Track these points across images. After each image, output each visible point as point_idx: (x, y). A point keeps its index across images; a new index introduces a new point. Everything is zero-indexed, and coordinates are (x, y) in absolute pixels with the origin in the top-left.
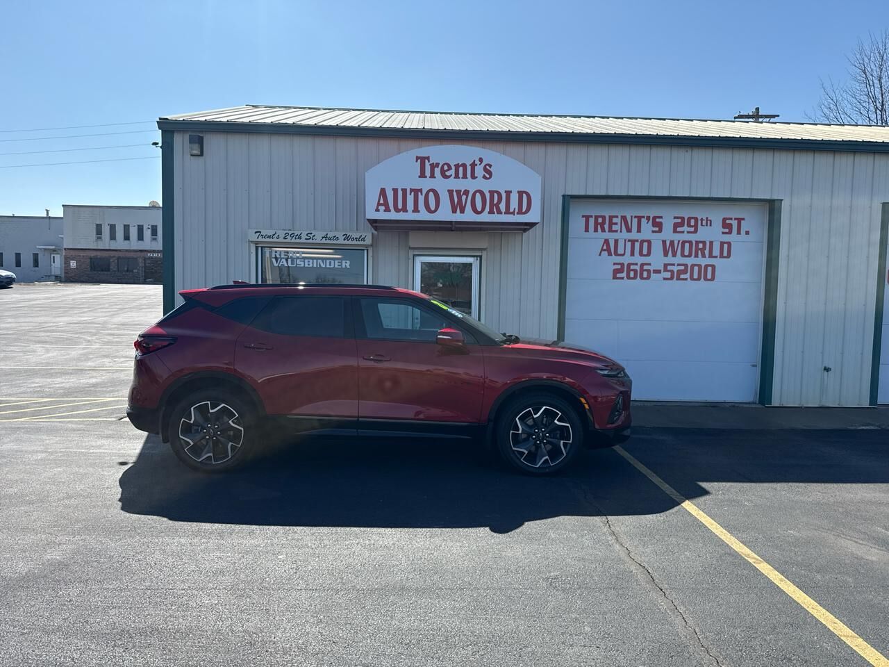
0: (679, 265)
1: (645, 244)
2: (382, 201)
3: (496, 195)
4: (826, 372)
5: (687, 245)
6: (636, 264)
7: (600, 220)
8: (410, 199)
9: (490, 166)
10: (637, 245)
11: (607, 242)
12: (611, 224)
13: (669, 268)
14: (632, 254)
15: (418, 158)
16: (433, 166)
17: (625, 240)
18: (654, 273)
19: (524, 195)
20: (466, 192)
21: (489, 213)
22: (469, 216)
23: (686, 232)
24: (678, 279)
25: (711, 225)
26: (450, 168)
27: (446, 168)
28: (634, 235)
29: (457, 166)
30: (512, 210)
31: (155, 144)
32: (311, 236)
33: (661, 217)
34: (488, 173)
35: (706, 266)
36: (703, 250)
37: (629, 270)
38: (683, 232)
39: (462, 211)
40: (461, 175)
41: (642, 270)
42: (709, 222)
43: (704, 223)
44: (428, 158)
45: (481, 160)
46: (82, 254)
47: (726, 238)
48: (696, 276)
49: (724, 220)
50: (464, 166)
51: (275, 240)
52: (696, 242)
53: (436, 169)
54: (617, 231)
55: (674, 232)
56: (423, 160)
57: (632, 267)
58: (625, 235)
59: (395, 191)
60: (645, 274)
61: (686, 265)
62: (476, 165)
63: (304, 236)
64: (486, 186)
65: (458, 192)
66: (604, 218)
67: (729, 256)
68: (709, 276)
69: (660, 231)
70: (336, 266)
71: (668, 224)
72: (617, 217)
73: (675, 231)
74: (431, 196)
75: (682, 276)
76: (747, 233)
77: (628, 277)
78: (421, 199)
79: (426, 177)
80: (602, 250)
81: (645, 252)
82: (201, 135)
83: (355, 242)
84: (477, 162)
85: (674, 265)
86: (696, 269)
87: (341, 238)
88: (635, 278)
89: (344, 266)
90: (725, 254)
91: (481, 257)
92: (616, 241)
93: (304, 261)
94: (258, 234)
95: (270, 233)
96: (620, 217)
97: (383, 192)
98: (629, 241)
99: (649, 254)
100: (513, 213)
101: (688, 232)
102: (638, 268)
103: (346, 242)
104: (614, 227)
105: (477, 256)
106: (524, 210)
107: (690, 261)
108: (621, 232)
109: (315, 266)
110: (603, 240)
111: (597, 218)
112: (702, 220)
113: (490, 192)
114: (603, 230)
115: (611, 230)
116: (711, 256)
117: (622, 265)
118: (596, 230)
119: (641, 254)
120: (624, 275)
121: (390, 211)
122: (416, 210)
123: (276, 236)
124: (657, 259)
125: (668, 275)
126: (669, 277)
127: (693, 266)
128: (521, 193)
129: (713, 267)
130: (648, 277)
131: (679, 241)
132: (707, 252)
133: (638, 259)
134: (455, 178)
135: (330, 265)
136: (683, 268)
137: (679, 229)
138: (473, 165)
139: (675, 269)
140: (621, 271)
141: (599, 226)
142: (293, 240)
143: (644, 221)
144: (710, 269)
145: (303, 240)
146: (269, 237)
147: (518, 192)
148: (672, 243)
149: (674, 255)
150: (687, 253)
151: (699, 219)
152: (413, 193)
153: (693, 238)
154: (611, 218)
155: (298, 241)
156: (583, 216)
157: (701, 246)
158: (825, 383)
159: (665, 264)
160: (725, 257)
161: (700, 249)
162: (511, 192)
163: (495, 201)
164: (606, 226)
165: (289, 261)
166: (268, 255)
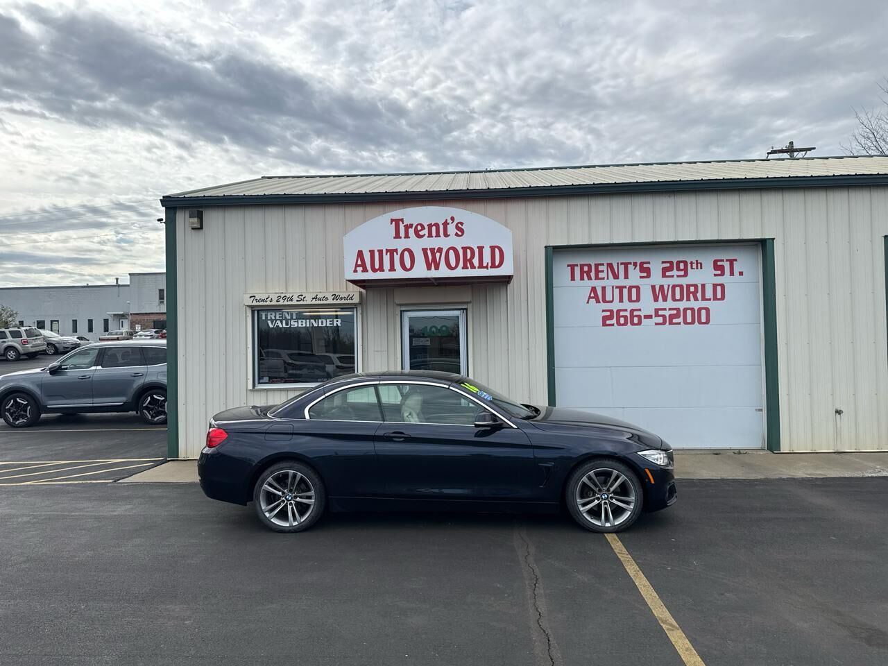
0: (670, 309)
1: (634, 291)
2: (359, 263)
3: (469, 251)
4: (838, 416)
5: (678, 290)
6: (626, 310)
7: (586, 269)
8: (386, 258)
9: (462, 224)
10: (625, 291)
11: (594, 289)
12: (597, 272)
13: (661, 313)
14: (621, 300)
15: (392, 221)
16: (407, 227)
17: (613, 287)
18: (645, 318)
19: (496, 250)
20: (440, 250)
21: (463, 268)
22: (443, 272)
23: (675, 276)
24: (671, 323)
25: (701, 268)
26: (423, 228)
27: (419, 228)
28: (621, 281)
29: (430, 226)
30: (485, 265)
31: (160, 220)
32: (302, 298)
33: (648, 263)
34: (460, 231)
35: (700, 309)
36: (695, 293)
37: (619, 317)
38: (673, 276)
39: (437, 268)
40: (434, 233)
41: (632, 316)
42: (699, 265)
43: (694, 266)
44: (402, 220)
45: (453, 219)
46: (146, 317)
47: (719, 280)
48: (689, 320)
49: (715, 262)
50: (437, 225)
51: (268, 303)
52: (687, 285)
53: (410, 230)
54: (603, 279)
56: (397, 222)
57: (622, 313)
58: (610, 282)
59: (372, 252)
60: (636, 320)
61: (678, 310)
62: (448, 224)
63: (295, 298)
64: (459, 243)
65: (432, 250)
66: (589, 266)
67: (723, 298)
68: (704, 320)
69: (648, 276)
70: (328, 325)
71: (656, 268)
72: (603, 264)
73: (664, 276)
74: (406, 254)
75: (674, 321)
76: (741, 274)
77: (619, 324)
78: (397, 258)
79: (401, 238)
80: (590, 297)
81: (634, 298)
82: (200, 210)
83: (343, 302)
84: (450, 221)
85: (665, 309)
86: (689, 313)
87: (330, 298)
88: (625, 324)
89: (335, 325)
90: (719, 296)
91: (465, 310)
92: (604, 289)
93: (298, 322)
94: (253, 298)
95: (264, 297)
96: (606, 265)
97: (360, 254)
98: (617, 287)
99: (638, 300)
100: (487, 267)
101: (678, 276)
102: (627, 314)
103: (335, 302)
104: (601, 275)
105: (462, 309)
106: (497, 264)
107: (682, 305)
108: (608, 279)
109: (308, 325)
110: (590, 289)
111: (582, 266)
112: (692, 263)
113: (462, 248)
114: (590, 278)
115: (597, 278)
116: (704, 299)
117: (611, 311)
118: (582, 278)
119: (630, 300)
120: (614, 321)
121: (367, 271)
122: (392, 269)
123: (269, 299)
124: (647, 305)
125: (660, 320)
126: (661, 321)
127: (685, 310)
128: (493, 248)
129: (707, 310)
130: (639, 323)
131: (669, 286)
132: (699, 295)
133: (628, 306)
134: (428, 237)
135: (322, 324)
136: (675, 312)
137: (668, 274)
138: (445, 224)
139: (667, 313)
140: (611, 317)
141: (586, 273)
142: (286, 303)
143: (631, 267)
144: (703, 312)
145: (294, 302)
146: (263, 301)
147: (491, 247)
148: (662, 287)
149: (665, 299)
150: (678, 297)
151: (689, 262)
152: (389, 253)
153: (684, 281)
154: (597, 266)
155: (290, 303)
156: (568, 266)
157: (692, 289)
158: (838, 426)
159: (656, 309)
160: (719, 299)
161: (692, 292)
162: (483, 247)
163: (469, 257)
164: (593, 274)
165: (284, 322)
166: (264, 318)
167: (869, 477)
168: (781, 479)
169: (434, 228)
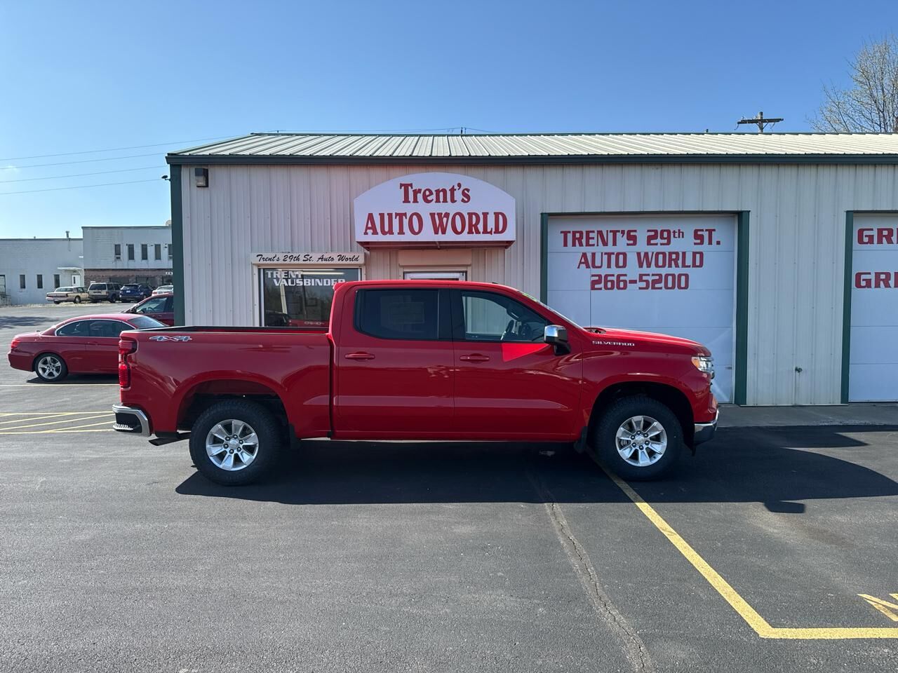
0: (653, 275)
1: (621, 257)
2: (370, 225)
3: (474, 217)
4: (797, 373)
5: (661, 257)
6: (613, 275)
7: (578, 235)
8: (396, 222)
9: (468, 190)
10: (613, 257)
11: (584, 255)
12: (588, 238)
13: (644, 278)
14: (609, 266)
15: (401, 185)
16: (416, 192)
17: (602, 253)
18: (630, 283)
19: (500, 216)
20: (447, 215)
21: (468, 233)
22: (450, 236)
23: (659, 244)
24: (653, 288)
25: (683, 237)
26: (431, 193)
27: (427, 193)
28: (610, 248)
29: (438, 192)
30: (489, 230)
31: (165, 177)
32: (309, 257)
33: (635, 231)
34: (466, 197)
35: (680, 276)
36: (676, 260)
37: (606, 281)
38: (657, 244)
39: (444, 232)
40: (441, 199)
41: (619, 281)
42: (681, 234)
43: (677, 235)
44: (411, 185)
45: (459, 185)
46: (101, 274)
47: (698, 248)
48: (670, 285)
49: (696, 231)
50: (444, 191)
51: (275, 262)
52: (669, 253)
53: (418, 195)
54: (593, 245)
55: (648, 245)
56: (406, 187)
57: (609, 278)
58: (600, 249)
59: (382, 215)
60: (622, 285)
61: (660, 275)
62: (455, 190)
63: (302, 258)
64: (465, 209)
65: (439, 215)
66: (581, 233)
67: (701, 265)
68: (683, 285)
69: (635, 244)
70: (332, 284)
71: (642, 236)
72: (593, 232)
73: (649, 243)
74: (415, 219)
75: (657, 286)
76: (718, 243)
77: (606, 288)
78: (406, 221)
79: (410, 202)
80: (581, 263)
81: (621, 264)
82: (206, 168)
83: (348, 262)
84: (456, 187)
85: (648, 275)
86: (670, 278)
87: (336, 259)
88: (612, 288)
90: (698, 263)
91: (466, 272)
92: (594, 254)
93: (303, 281)
94: (260, 257)
95: (271, 255)
96: (596, 232)
97: (371, 217)
98: (606, 254)
99: (624, 266)
100: (491, 233)
101: (661, 244)
102: (614, 279)
103: (341, 262)
104: (591, 242)
105: (463, 272)
106: (500, 230)
107: (663, 271)
108: (598, 245)
109: (313, 284)
110: (581, 254)
111: (574, 233)
112: (674, 232)
113: (468, 214)
114: (581, 245)
115: (588, 244)
116: (684, 266)
117: (600, 276)
118: (574, 245)
119: (617, 266)
120: (602, 285)
121: (377, 234)
122: (401, 232)
123: (276, 258)
124: (632, 270)
126: (645, 286)
127: (667, 275)
128: (497, 215)
129: (687, 276)
130: (625, 287)
131: (653, 253)
132: (680, 262)
133: (615, 271)
134: (436, 202)
135: (327, 283)
136: (657, 277)
137: (652, 242)
138: (453, 190)
139: (650, 279)
140: (599, 282)
141: (577, 240)
142: (292, 262)
143: (619, 235)
144: (683, 278)
145: (301, 262)
146: (270, 259)
147: (495, 213)
148: (646, 254)
149: (649, 265)
150: (660, 263)
151: (672, 231)
152: (398, 217)
153: (667, 249)
154: (588, 233)
155: (296, 262)
156: (562, 232)
157: (674, 256)
158: (797, 382)
159: (640, 275)
160: (698, 266)
161: (674, 260)
162: (488, 213)
163: (474, 222)
164: (584, 241)
165: (289, 280)
166: (270, 276)
167: (822, 426)
168: (748, 428)
169: (441, 194)
